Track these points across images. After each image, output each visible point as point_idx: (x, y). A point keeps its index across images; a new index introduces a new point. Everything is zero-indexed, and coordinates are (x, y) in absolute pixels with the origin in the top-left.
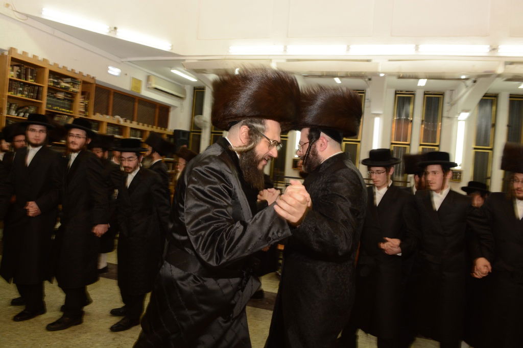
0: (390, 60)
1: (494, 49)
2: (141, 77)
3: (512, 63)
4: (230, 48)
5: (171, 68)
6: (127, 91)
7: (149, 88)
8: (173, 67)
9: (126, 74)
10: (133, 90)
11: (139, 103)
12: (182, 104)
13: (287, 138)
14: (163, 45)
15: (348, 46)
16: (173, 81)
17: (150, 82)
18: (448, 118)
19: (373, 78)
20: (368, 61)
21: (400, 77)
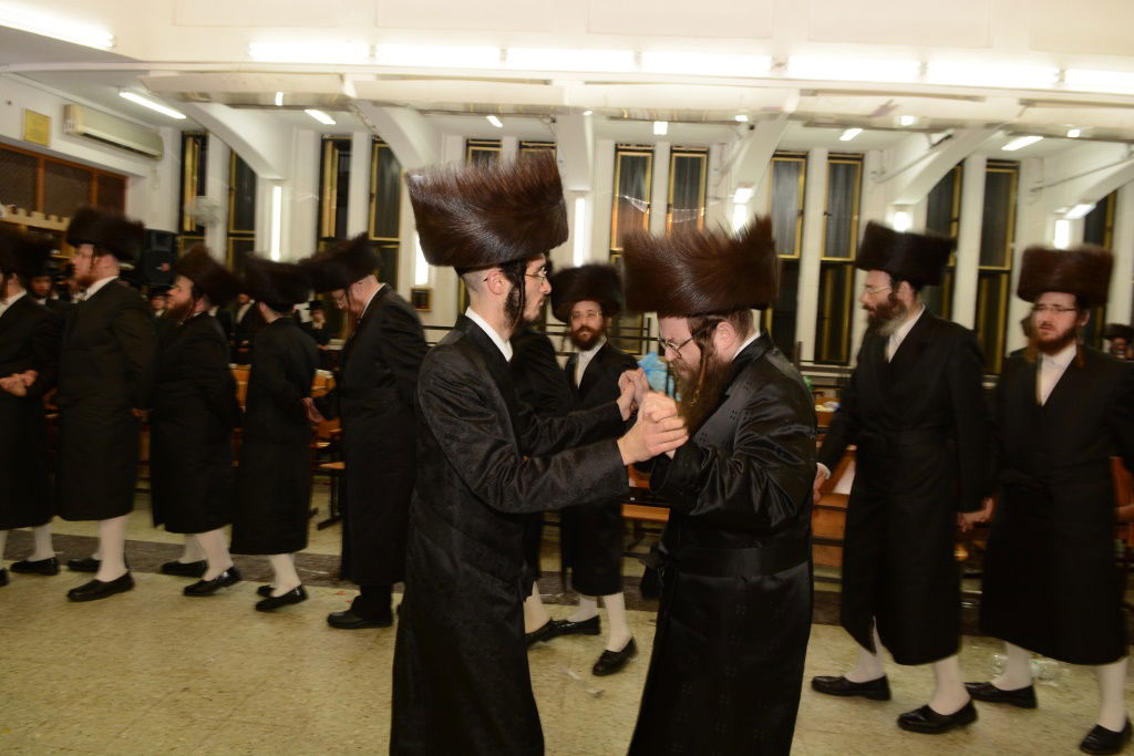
0: (587, 83)
1: (780, 65)
2: (48, 106)
3: (815, 93)
4: (251, 46)
5: (120, 87)
6: (14, 140)
7: (68, 134)
8: (124, 87)
9: (10, 103)
10: (29, 138)
11: (46, 169)
12: (155, 171)
13: (397, 243)
14: (93, 35)
15: (504, 51)
16: (128, 118)
17: (69, 121)
18: (716, 198)
19: (559, 118)
20: (546, 82)
21: (613, 118)
